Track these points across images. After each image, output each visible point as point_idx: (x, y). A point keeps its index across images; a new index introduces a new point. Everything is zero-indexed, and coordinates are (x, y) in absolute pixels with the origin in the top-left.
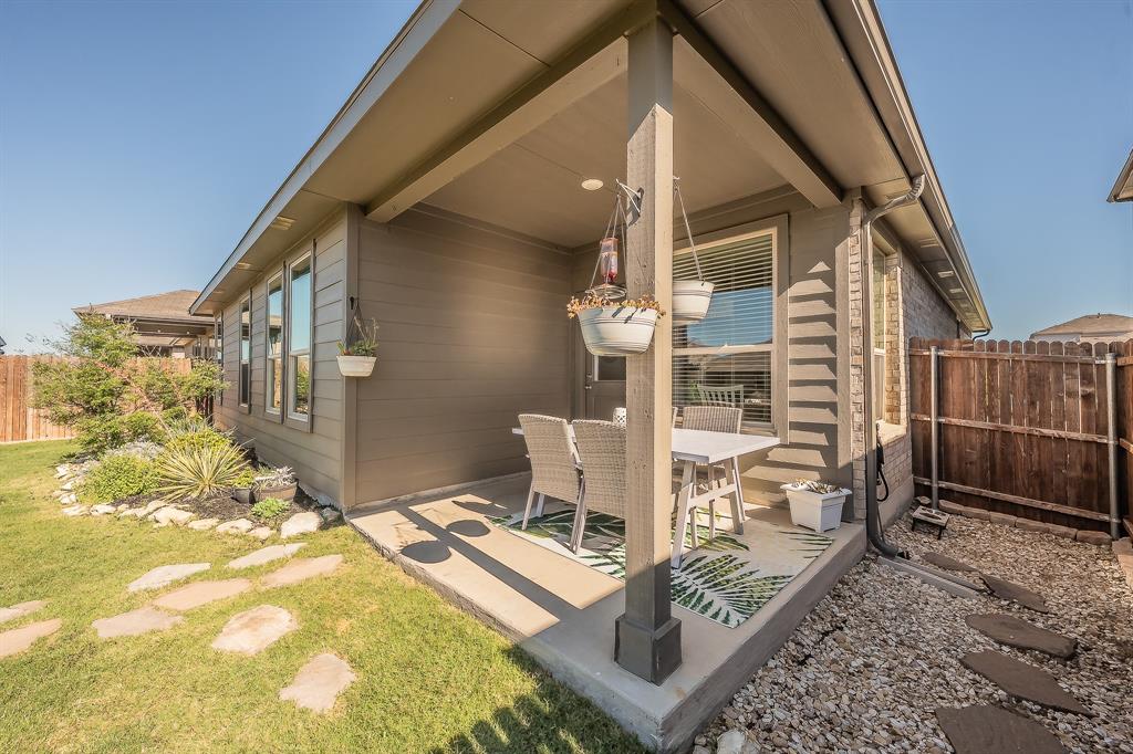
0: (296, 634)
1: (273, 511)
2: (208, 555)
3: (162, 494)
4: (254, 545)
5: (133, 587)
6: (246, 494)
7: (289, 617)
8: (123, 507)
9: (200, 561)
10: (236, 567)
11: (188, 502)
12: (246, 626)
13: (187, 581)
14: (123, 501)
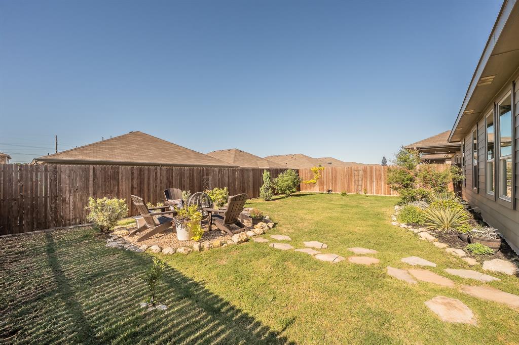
0: (473, 328)
1: (480, 252)
2: (438, 260)
3: (426, 225)
4: (464, 266)
5: (403, 260)
6: (466, 237)
7: (472, 316)
8: (410, 227)
9: (433, 262)
10: (449, 273)
11: (436, 232)
12: (445, 304)
13: (424, 268)
14: (410, 224)
